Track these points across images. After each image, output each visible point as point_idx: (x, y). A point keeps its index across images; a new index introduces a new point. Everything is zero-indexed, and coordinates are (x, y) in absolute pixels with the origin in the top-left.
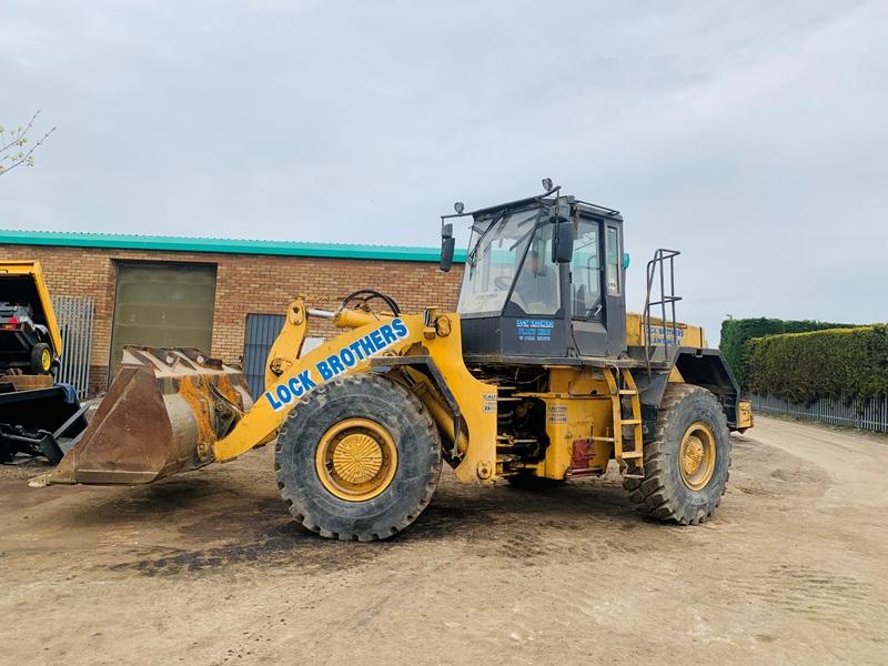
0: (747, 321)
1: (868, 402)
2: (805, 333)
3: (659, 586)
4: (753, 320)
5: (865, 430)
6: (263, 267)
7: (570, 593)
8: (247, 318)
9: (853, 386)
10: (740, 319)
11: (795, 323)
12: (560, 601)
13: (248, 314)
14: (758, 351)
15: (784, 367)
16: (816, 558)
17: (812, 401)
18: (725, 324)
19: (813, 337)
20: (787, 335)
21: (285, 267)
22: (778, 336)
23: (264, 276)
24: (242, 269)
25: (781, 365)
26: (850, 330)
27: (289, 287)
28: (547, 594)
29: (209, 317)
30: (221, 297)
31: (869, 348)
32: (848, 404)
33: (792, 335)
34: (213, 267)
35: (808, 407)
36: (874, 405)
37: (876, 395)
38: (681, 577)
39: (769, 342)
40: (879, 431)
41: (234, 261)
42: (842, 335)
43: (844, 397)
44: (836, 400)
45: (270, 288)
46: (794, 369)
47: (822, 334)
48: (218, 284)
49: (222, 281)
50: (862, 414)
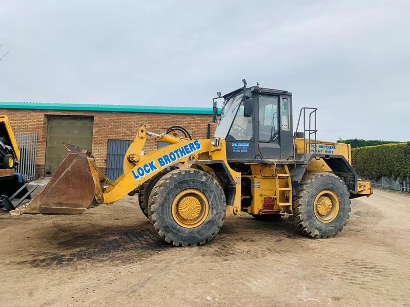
0: (348, 140)
1: (404, 178)
2: (375, 146)
4: (351, 140)
5: (403, 191)
6: (114, 117)
9: (397, 171)
10: (344, 139)
11: (371, 141)
13: (109, 140)
17: (379, 178)
19: (379, 148)
20: (367, 147)
22: (362, 148)
25: (364, 161)
26: (396, 144)
29: (90, 141)
30: (96, 132)
31: (405, 153)
32: (395, 179)
33: (369, 147)
34: (92, 118)
35: (377, 181)
36: (407, 180)
39: (358, 151)
41: (101, 115)
42: (392, 147)
43: (393, 176)
44: (390, 177)
45: (118, 127)
46: (370, 163)
47: (383, 147)
48: (94, 126)
49: (96, 124)
50: (402, 184)
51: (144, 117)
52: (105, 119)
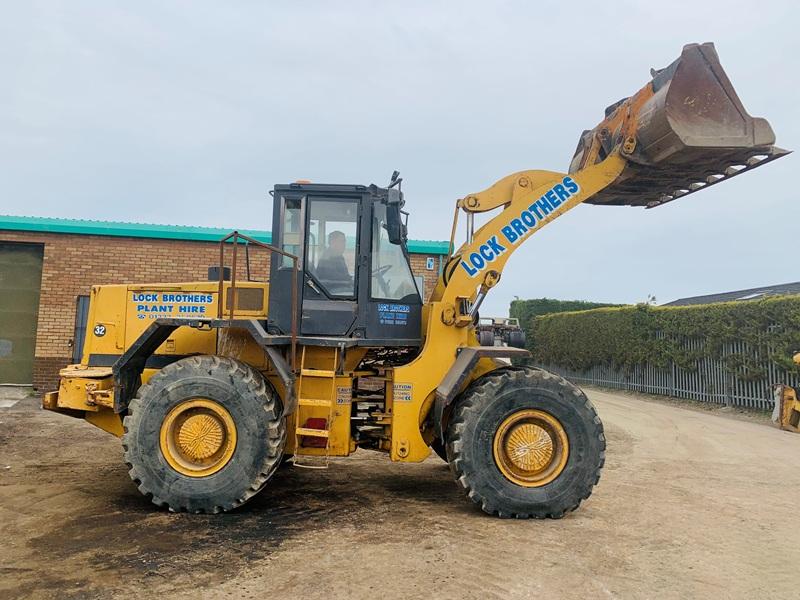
0: (531, 301)
1: (632, 369)
2: (582, 312)
3: (555, 559)
4: (537, 301)
5: (631, 391)
6: (96, 248)
7: (481, 577)
8: (78, 300)
9: (622, 354)
10: (525, 299)
11: (568, 303)
12: (475, 588)
13: (79, 296)
14: (542, 326)
15: (564, 340)
16: (665, 514)
17: (589, 368)
18: (513, 304)
19: (588, 314)
20: (566, 313)
21: (121, 248)
22: (558, 314)
23: (97, 258)
24: (73, 249)
25: (562, 338)
26: (618, 309)
27: (124, 269)
28: (459, 581)
29: (35, 300)
30: (49, 279)
31: (634, 323)
32: (617, 370)
33: (570, 313)
34: (38, 249)
35: (584, 373)
36: (638, 371)
37: (639, 362)
38: (569, 546)
39: (551, 319)
40: (642, 392)
41: (63, 241)
42: (612, 313)
43: (614, 365)
44: (607, 367)
45: (103, 270)
46: (573, 341)
47: (594, 313)
48: (45, 265)
49: (51, 262)
50: (628, 378)
51: (164, 250)
52: (73, 250)
